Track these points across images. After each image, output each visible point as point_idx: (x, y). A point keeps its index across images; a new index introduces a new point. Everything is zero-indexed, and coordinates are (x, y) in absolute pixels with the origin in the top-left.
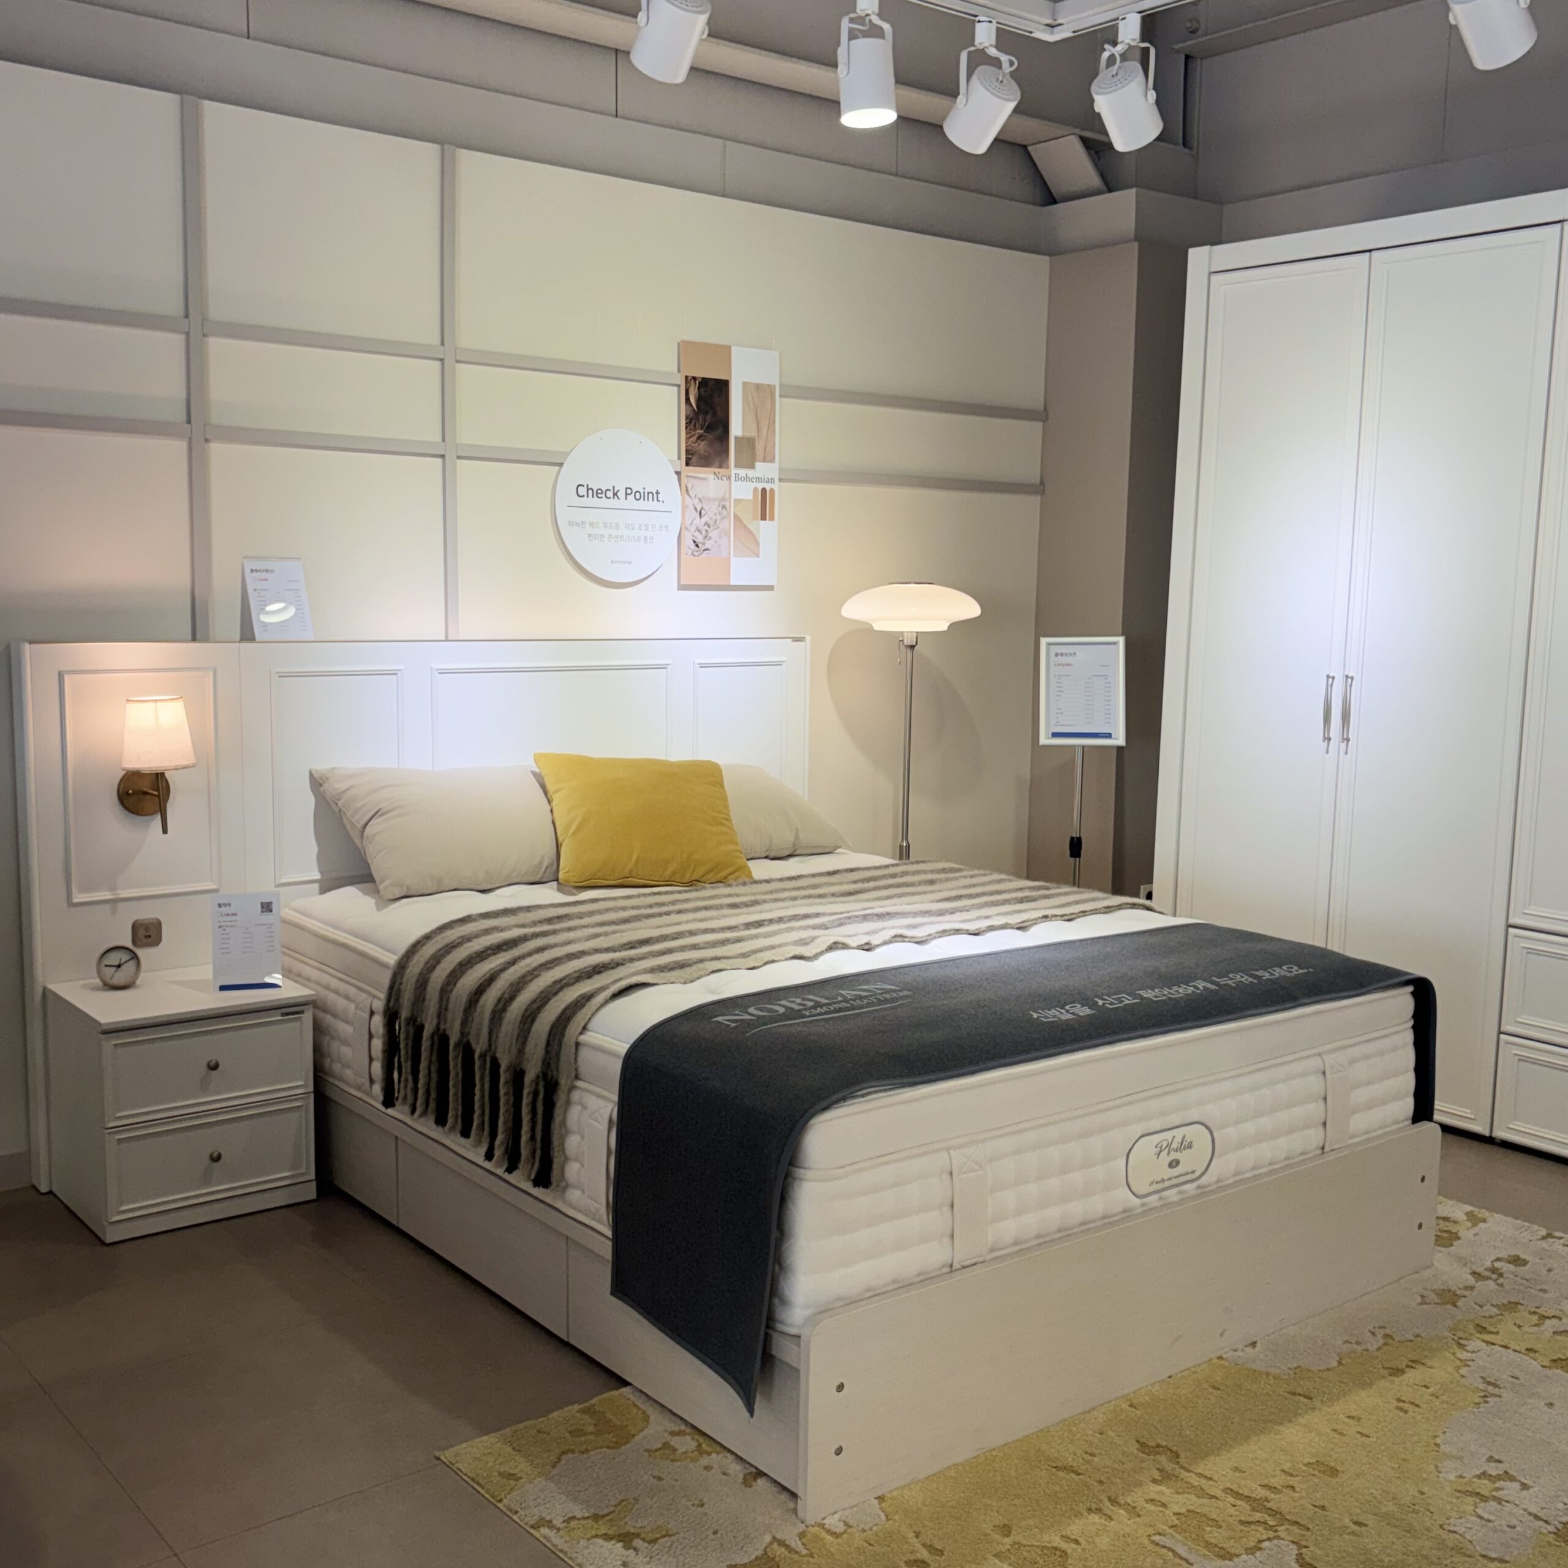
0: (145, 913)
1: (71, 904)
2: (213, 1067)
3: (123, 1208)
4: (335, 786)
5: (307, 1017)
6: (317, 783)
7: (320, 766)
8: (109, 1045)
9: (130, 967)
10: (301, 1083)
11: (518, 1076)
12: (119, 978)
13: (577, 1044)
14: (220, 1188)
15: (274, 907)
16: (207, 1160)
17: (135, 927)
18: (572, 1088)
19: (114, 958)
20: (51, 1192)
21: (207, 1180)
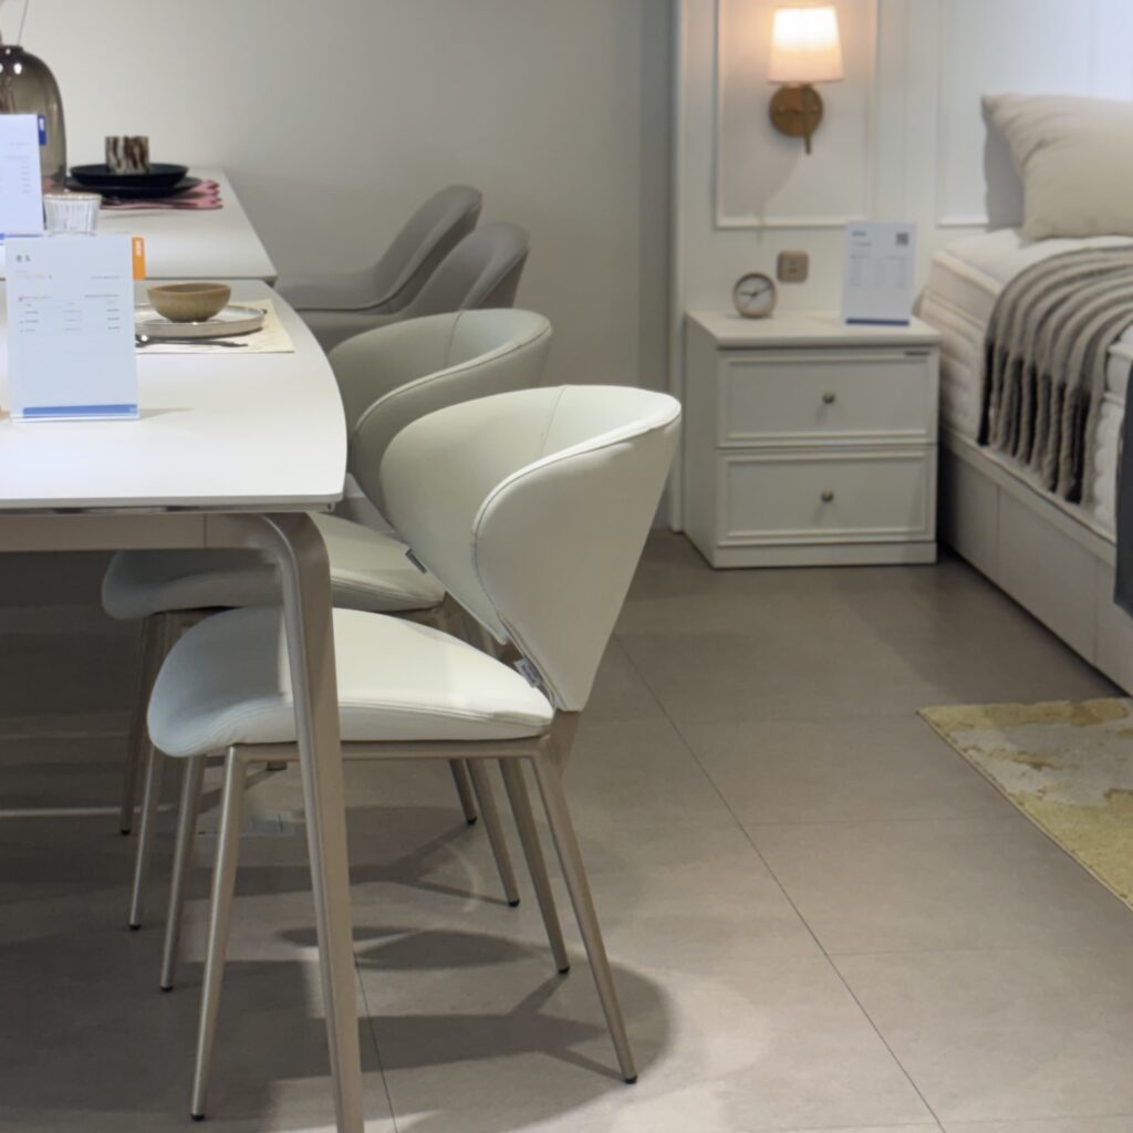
0: (792, 245)
1: (717, 229)
2: (829, 400)
3: (732, 534)
4: (1004, 114)
5: (933, 361)
6: (989, 110)
7: (994, 91)
8: (725, 361)
9: (764, 298)
10: (924, 432)
11: (1062, 389)
12: (755, 306)
13: (1108, 356)
14: (830, 531)
15: (911, 239)
16: (818, 501)
17: (782, 259)
18: (1102, 401)
19: (751, 286)
20: (681, 533)
21: (817, 520)
